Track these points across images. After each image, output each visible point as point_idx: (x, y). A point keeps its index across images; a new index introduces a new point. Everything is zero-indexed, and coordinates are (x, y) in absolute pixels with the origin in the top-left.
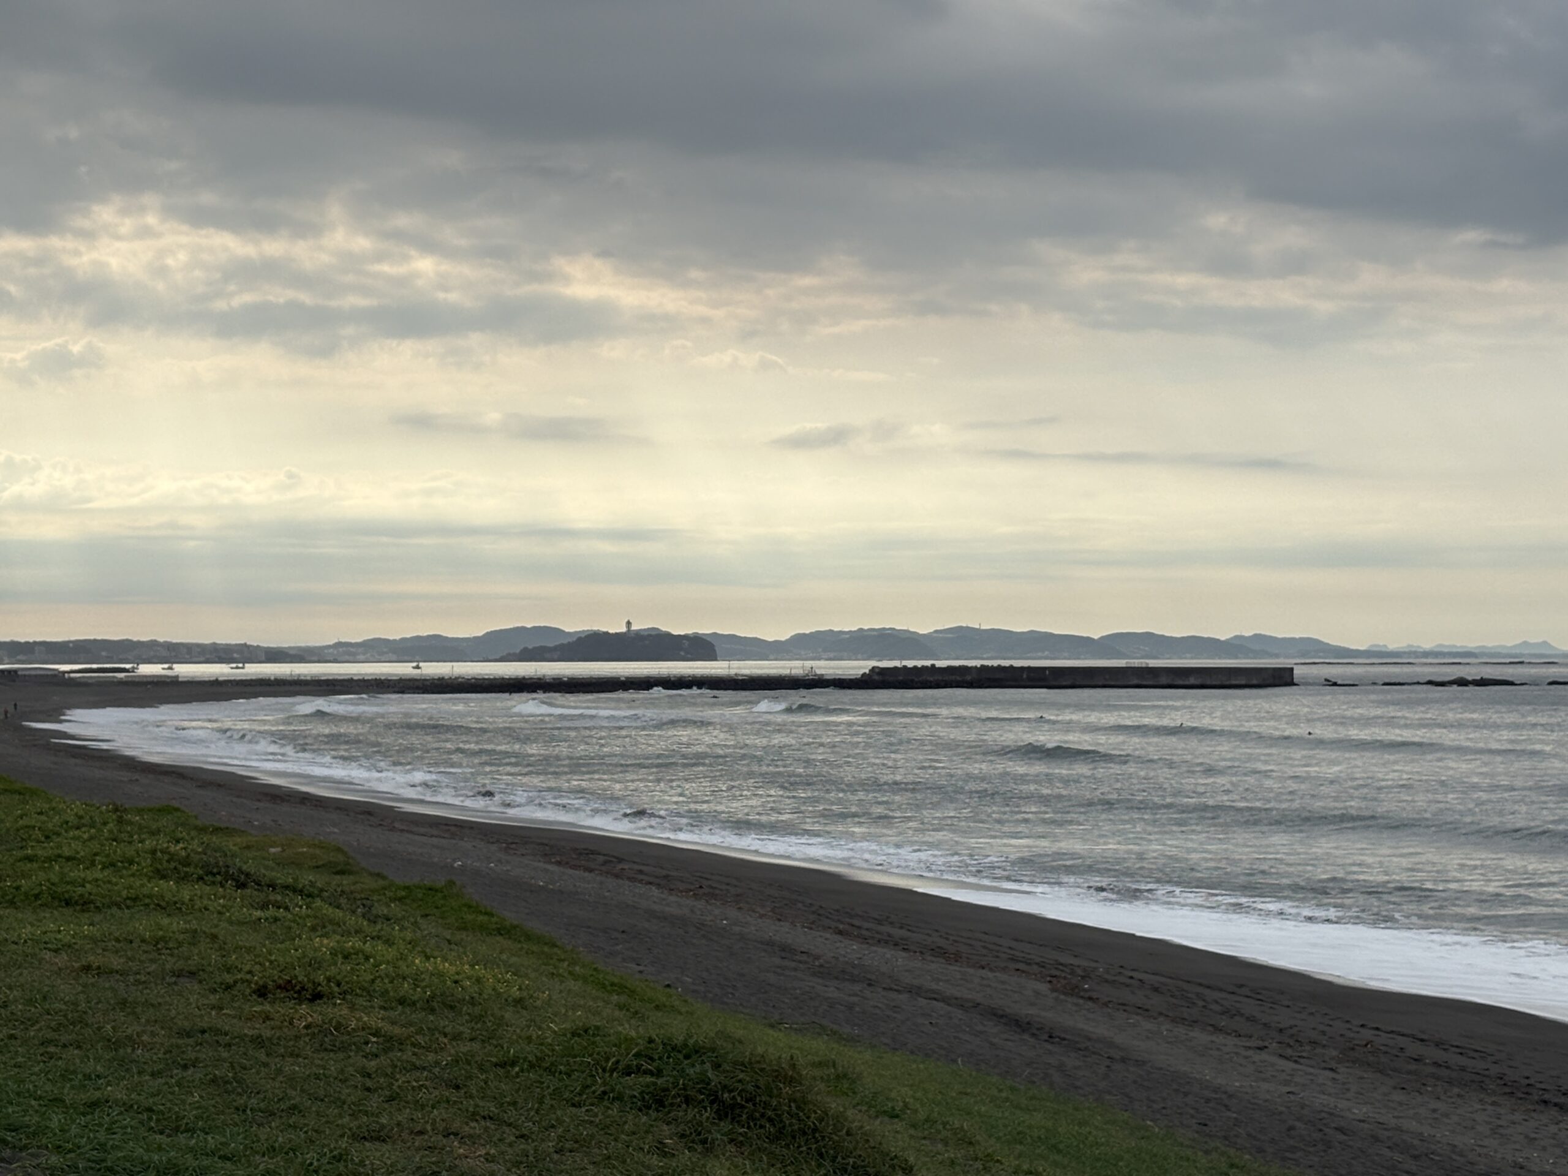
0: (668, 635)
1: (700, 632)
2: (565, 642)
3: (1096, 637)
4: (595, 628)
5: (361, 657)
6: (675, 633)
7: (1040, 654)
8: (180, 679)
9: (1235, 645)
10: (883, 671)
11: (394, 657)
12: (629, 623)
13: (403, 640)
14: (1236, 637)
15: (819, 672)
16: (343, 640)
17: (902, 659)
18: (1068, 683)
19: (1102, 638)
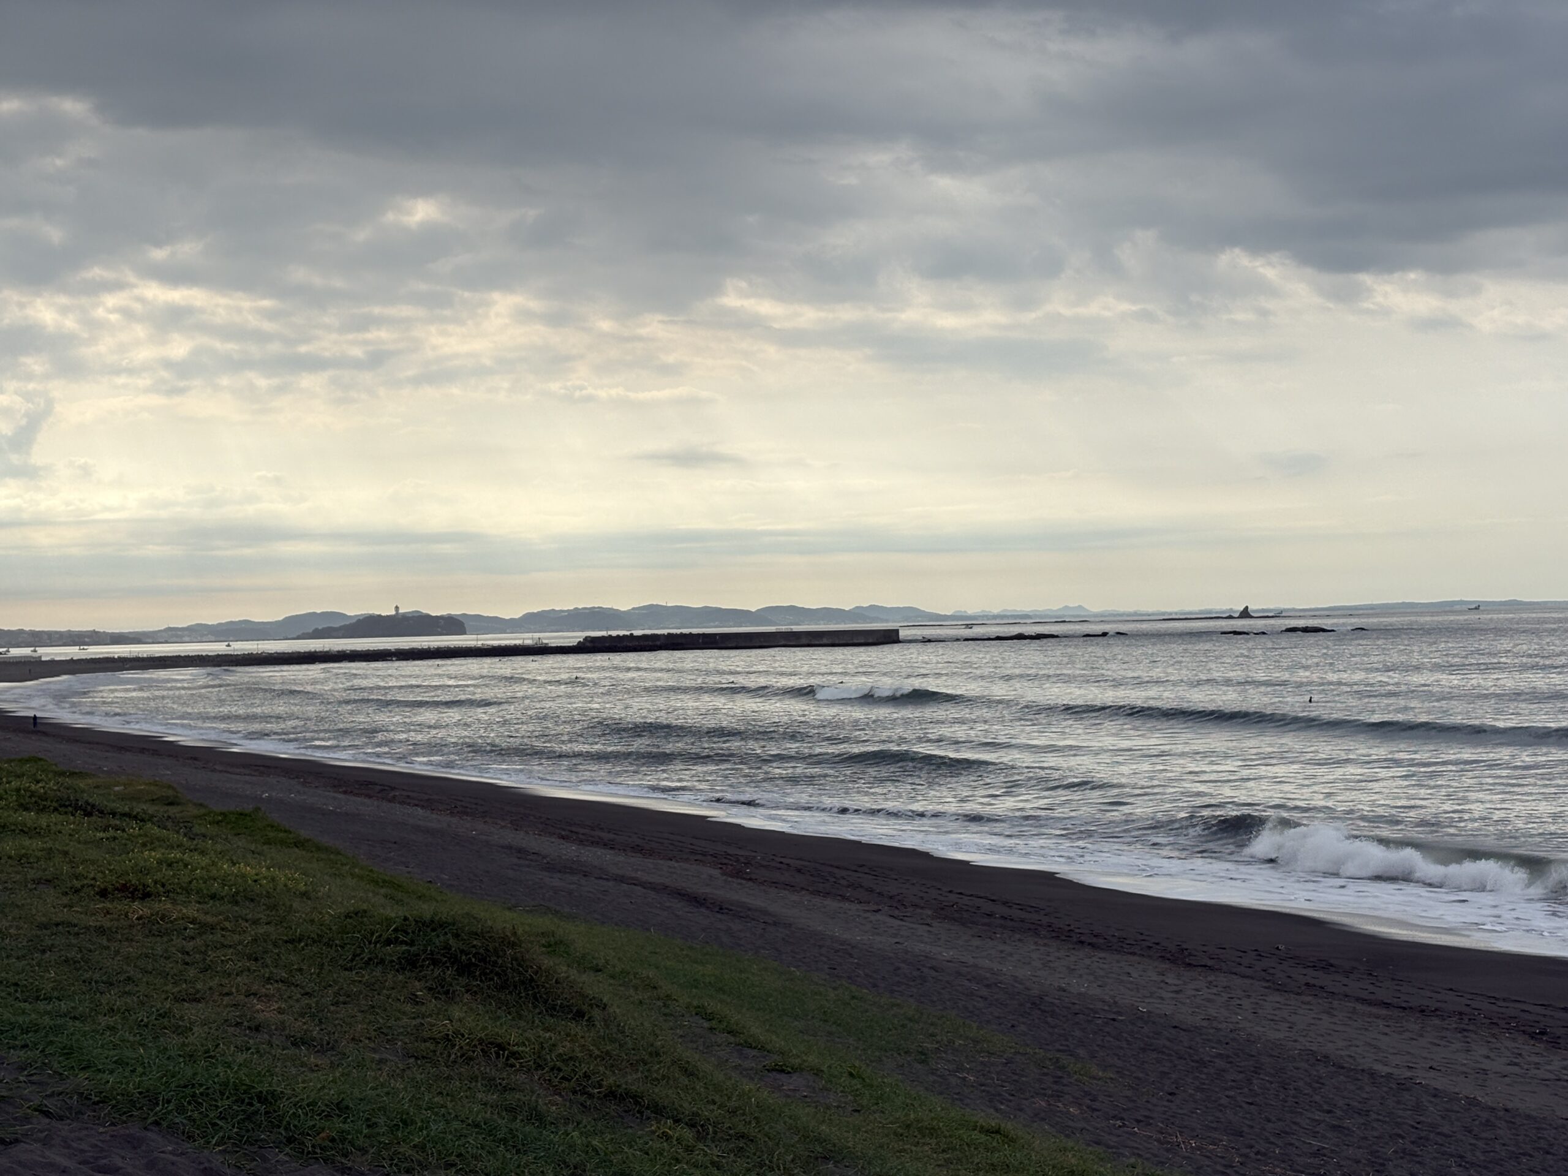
0: (428, 616)
1: (453, 613)
2: (348, 623)
3: (753, 610)
4: (371, 612)
5: (187, 639)
6: (434, 614)
7: (712, 624)
8: (43, 659)
9: (858, 613)
10: (594, 640)
11: (213, 638)
12: (397, 608)
13: (220, 624)
14: (857, 607)
15: (545, 641)
16: (172, 626)
17: (607, 629)
18: (734, 645)
19: (758, 610)
